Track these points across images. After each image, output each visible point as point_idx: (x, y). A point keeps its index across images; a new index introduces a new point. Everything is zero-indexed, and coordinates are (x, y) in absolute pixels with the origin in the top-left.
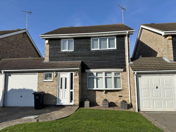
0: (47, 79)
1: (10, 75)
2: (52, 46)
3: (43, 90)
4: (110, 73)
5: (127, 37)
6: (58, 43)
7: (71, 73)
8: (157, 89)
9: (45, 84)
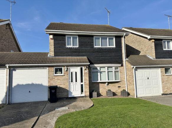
0: (57, 74)
1: (15, 70)
2: (56, 42)
3: (54, 84)
4: (111, 67)
5: (123, 38)
6: (63, 39)
7: (81, 68)
8: (148, 80)
9: (56, 78)
